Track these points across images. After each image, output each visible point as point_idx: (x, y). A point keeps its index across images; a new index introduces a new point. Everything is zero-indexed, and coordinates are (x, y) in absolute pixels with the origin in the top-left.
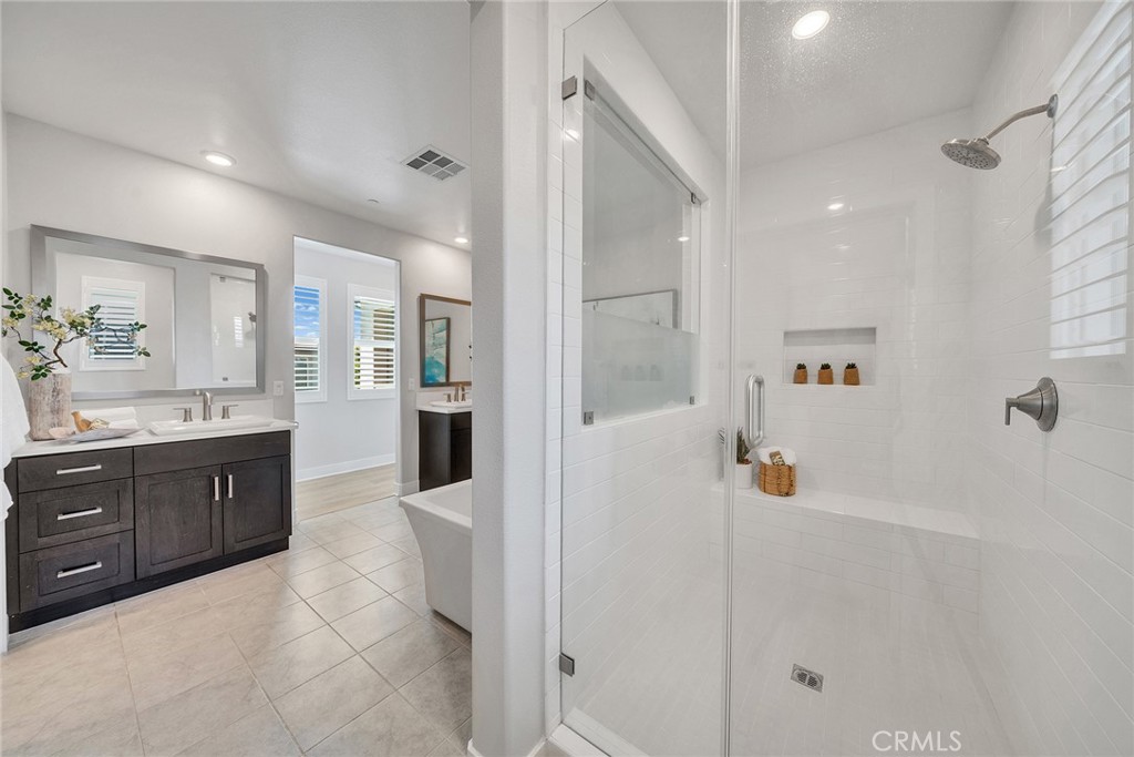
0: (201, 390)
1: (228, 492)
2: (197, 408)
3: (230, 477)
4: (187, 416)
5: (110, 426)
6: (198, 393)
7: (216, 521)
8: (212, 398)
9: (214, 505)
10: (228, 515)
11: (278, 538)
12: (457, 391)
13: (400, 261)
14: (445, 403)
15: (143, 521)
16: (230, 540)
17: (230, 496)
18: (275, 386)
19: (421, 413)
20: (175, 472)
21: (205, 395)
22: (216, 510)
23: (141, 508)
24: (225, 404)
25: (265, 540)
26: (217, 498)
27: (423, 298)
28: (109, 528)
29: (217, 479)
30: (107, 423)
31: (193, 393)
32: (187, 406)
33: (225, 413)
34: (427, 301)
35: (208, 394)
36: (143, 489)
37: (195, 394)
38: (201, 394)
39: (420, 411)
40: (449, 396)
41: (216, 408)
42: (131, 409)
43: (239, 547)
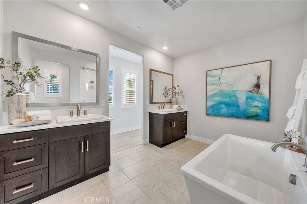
0: (76, 103)
1: (86, 148)
2: (75, 111)
3: (88, 142)
4: (71, 114)
5: (40, 119)
6: (75, 105)
7: (82, 161)
8: (80, 107)
9: (81, 154)
10: (87, 158)
11: (105, 167)
12: (162, 105)
13: (144, 56)
14: (158, 110)
15: (52, 163)
16: (87, 169)
17: (88, 150)
18: (103, 102)
19: (150, 113)
20: (65, 140)
21: (78, 105)
22: (82, 156)
23: (51, 157)
24: (86, 109)
25: (100, 168)
26: (82, 152)
27: (151, 70)
28: (37, 167)
29: (82, 143)
30: (38, 118)
31: (74, 104)
32: (71, 110)
33: (85, 113)
34: (152, 71)
35: (79, 105)
36: (52, 148)
37: (74, 105)
38: (76, 105)
39: (149, 113)
40: (159, 107)
41: (82, 111)
42: (49, 111)
43: (91, 172)
